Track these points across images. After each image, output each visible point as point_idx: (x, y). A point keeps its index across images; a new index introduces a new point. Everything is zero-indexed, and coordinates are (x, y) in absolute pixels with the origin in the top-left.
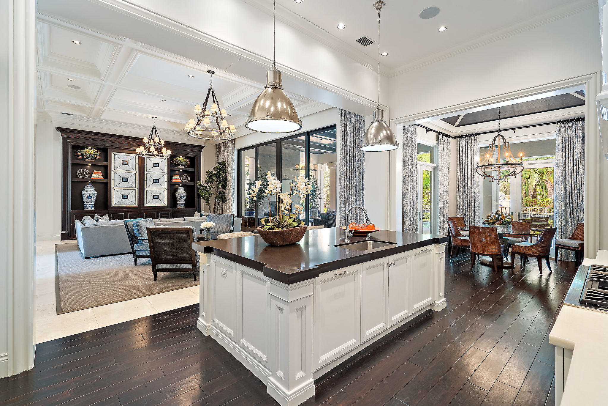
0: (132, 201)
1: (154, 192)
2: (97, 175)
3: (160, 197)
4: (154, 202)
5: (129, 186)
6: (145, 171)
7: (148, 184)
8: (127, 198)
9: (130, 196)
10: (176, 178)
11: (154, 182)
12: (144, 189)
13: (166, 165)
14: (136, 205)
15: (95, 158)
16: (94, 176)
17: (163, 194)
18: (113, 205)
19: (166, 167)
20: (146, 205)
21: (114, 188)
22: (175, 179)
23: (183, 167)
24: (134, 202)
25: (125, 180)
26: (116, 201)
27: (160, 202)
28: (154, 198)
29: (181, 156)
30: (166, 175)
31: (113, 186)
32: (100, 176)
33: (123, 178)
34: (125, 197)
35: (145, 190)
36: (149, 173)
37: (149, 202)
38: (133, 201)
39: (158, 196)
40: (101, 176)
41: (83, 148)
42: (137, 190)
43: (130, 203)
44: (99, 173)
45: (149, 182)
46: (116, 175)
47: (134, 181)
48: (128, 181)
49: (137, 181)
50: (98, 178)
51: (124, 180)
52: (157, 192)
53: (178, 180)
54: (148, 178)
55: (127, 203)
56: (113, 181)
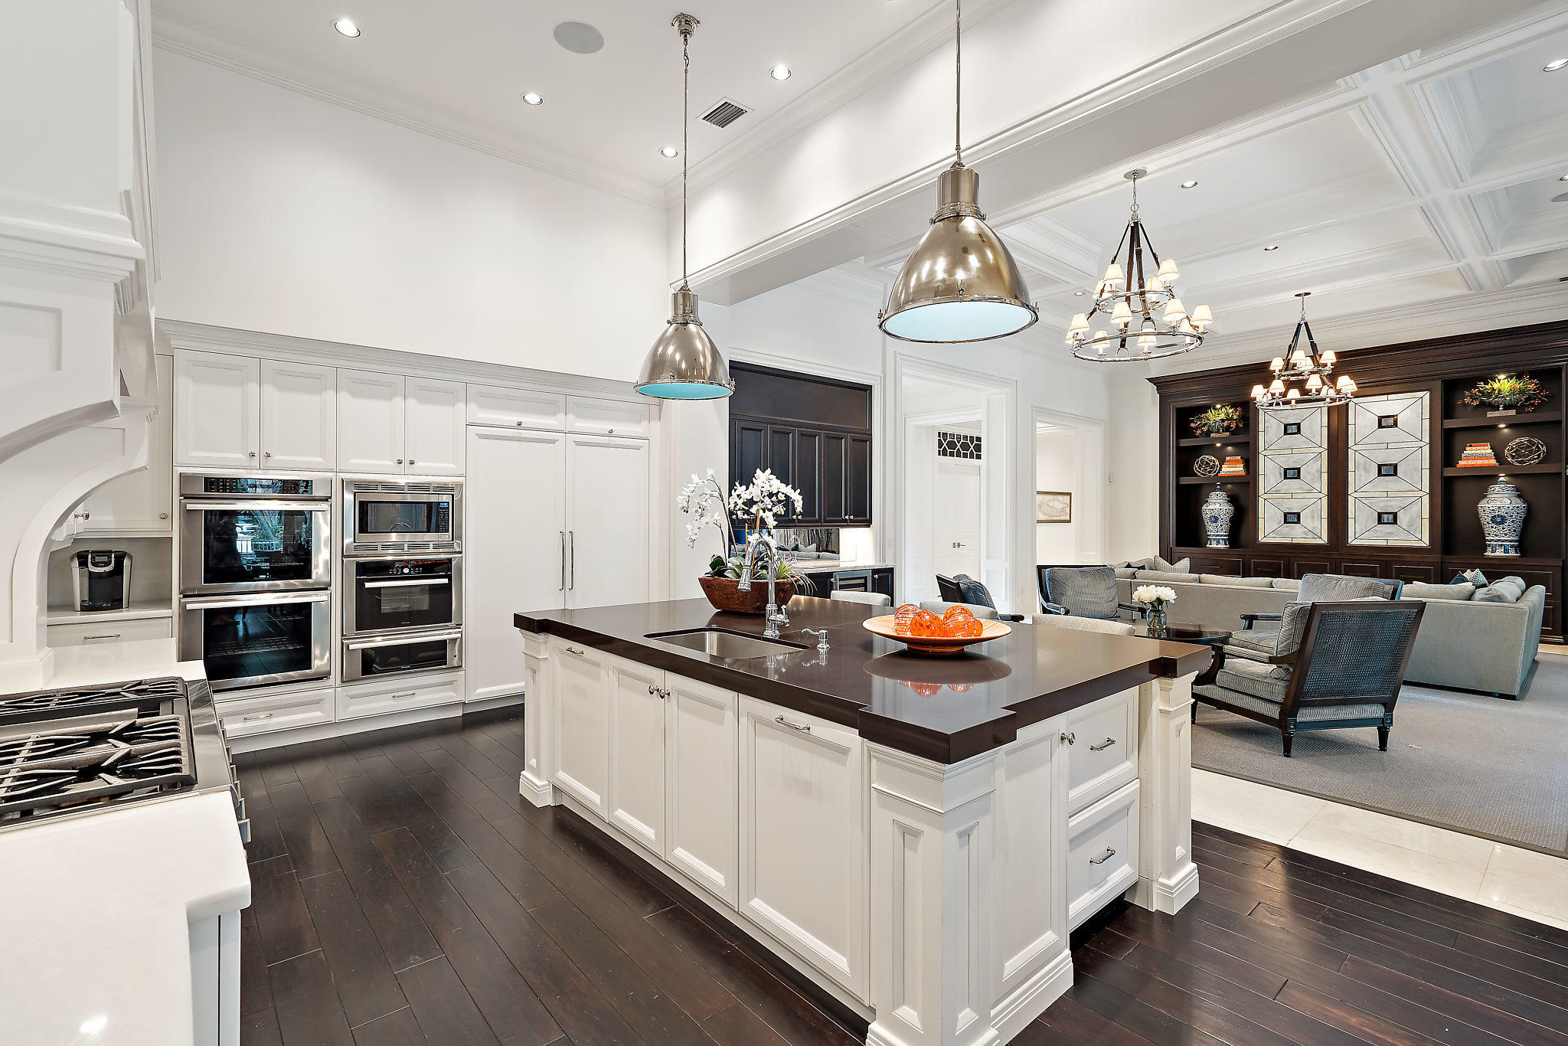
0: (1314, 530)
1: (1382, 504)
2: (1233, 468)
3: (1402, 518)
4: (1379, 535)
5: (1301, 488)
6: (1351, 443)
7: (1360, 480)
8: (1298, 521)
9: (1307, 516)
10: (1477, 455)
11: (1380, 474)
12: (1346, 495)
13: (1427, 415)
14: (1324, 539)
15: (1227, 429)
16: (1226, 470)
17: (1415, 508)
18: (1261, 539)
19: (1427, 423)
20: (1352, 541)
21: (1265, 496)
22: (1468, 458)
23: (1512, 412)
24: (1317, 531)
25: (1292, 474)
26: (1270, 529)
27: (1404, 535)
28: (1380, 522)
29: (1502, 377)
30: (1426, 449)
31: (1261, 491)
32: (1236, 469)
33: (1285, 471)
34: (1292, 518)
35: (1351, 500)
36: (1363, 447)
37: (1362, 532)
38: (1314, 528)
39: (1395, 515)
40: (1239, 469)
41: (1204, 409)
42: (1325, 501)
43: (1305, 533)
44: (1237, 461)
45: (1363, 473)
46: (1270, 464)
47: (1317, 475)
48: (1299, 477)
49: (1325, 476)
50: (1233, 474)
51: (1290, 473)
52: (1391, 503)
53: (1486, 462)
54: (1358, 463)
55: (1296, 535)
56: (1261, 478)
